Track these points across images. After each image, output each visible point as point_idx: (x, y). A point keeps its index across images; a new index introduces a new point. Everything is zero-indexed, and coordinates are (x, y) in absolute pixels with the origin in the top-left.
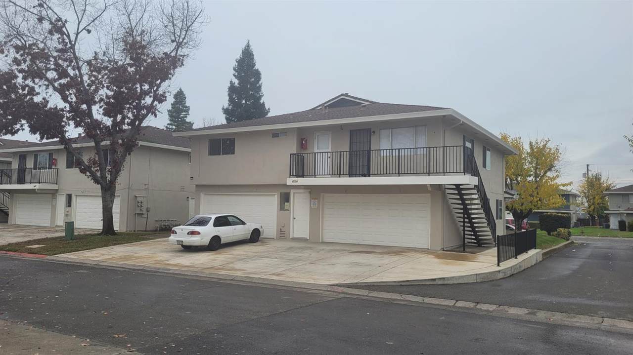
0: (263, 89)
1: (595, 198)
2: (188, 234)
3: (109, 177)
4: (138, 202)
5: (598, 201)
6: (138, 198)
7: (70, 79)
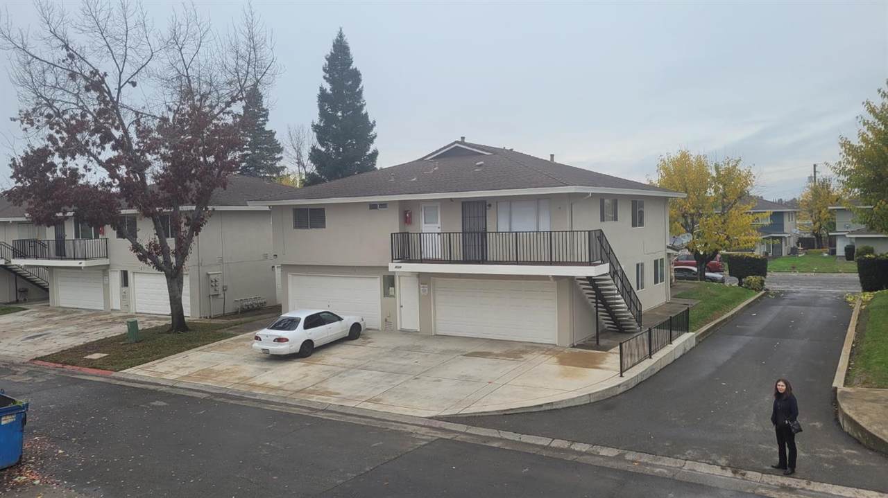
0: (365, 95)
1: (821, 211)
2: (274, 341)
3: (173, 260)
4: (212, 281)
5: (826, 216)
6: (211, 276)
7: (116, 142)
